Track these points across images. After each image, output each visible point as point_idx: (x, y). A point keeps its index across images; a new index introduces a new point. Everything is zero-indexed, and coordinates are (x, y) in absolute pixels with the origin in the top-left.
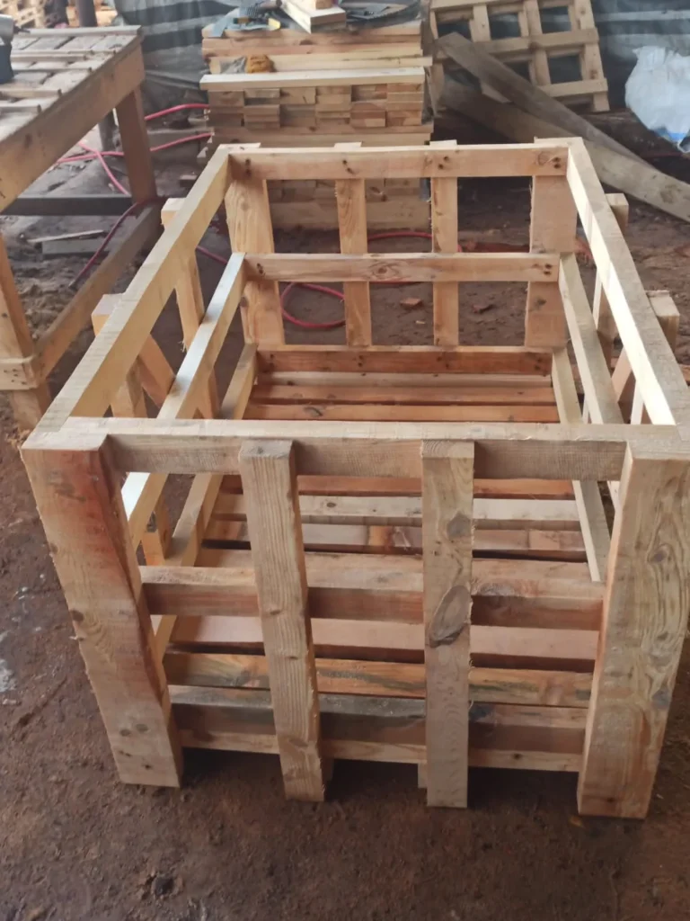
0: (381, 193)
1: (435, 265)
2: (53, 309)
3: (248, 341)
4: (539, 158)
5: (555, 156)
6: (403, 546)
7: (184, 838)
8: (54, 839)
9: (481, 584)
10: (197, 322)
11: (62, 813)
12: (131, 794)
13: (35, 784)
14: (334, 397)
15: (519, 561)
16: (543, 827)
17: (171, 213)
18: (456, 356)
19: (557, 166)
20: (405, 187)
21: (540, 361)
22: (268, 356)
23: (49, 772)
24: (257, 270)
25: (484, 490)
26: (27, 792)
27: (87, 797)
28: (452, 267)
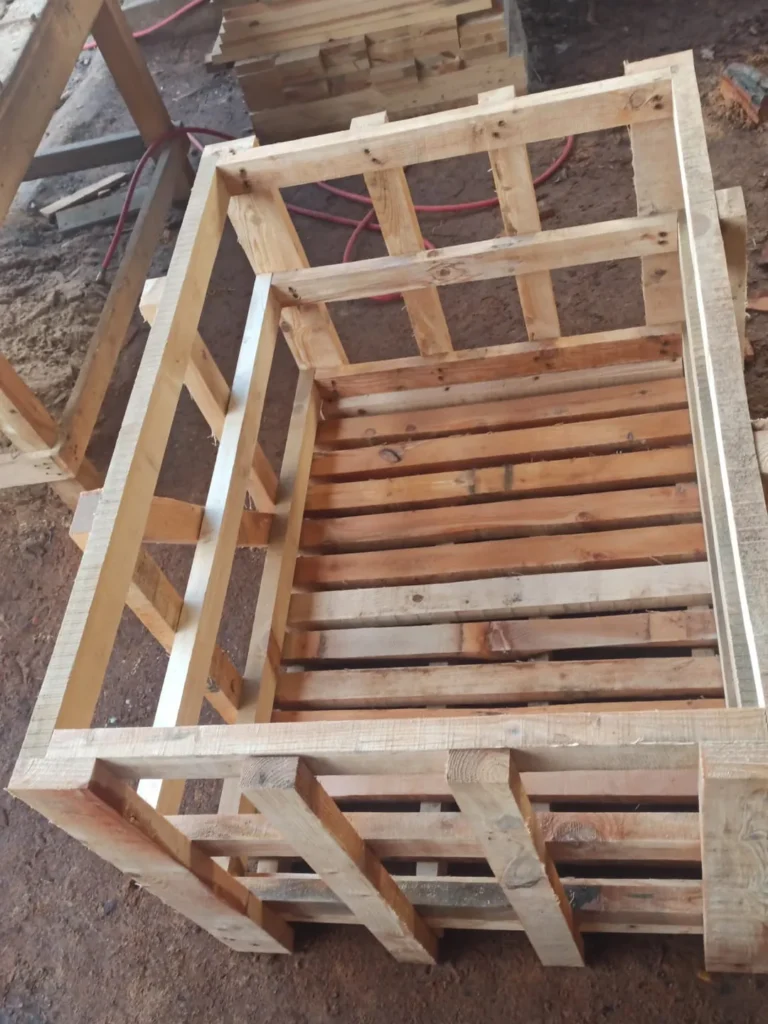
0: (457, 59)
1: (512, 256)
2: (84, 322)
3: (302, 367)
4: (631, 101)
5: (654, 94)
6: (502, 649)
7: (302, 1009)
8: (181, 1016)
9: (558, 824)
10: (221, 413)
11: (184, 987)
12: (246, 961)
13: (154, 956)
14: (414, 428)
15: (638, 661)
16: (667, 984)
17: (152, 308)
18: (557, 352)
19: (658, 107)
20: (489, 43)
21: (666, 343)
22: (328, 384)
23: (166, 940)
24: (291, 294)
25: (596, 556)
26: (148, 965)
27: (205, 968)
28: (535, 255)
